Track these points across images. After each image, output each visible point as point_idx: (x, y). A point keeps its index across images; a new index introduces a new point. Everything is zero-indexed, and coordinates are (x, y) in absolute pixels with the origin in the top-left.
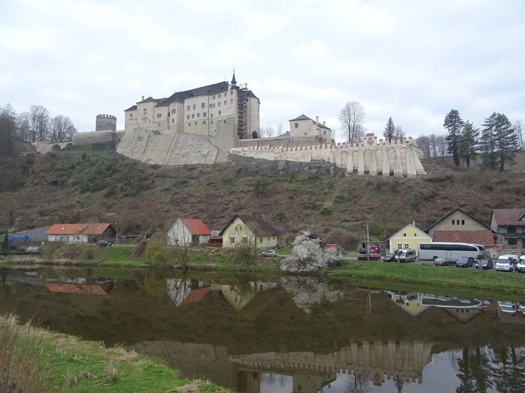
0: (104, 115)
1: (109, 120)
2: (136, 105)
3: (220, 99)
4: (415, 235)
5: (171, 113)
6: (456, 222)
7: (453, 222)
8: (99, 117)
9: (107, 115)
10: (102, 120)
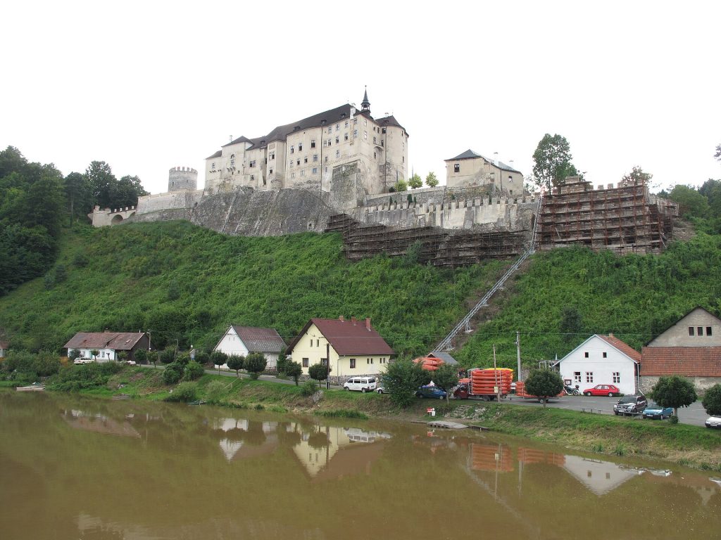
0: (179, 168)
1: (186, 175)
2: (221, 149)
3: (338, 132)
4: (605, 355)
5: (268, 159)
6: (696, 331)
7: (691, 331)
8: (172, 171)
9: (183, 168)
10: (176, 175)
